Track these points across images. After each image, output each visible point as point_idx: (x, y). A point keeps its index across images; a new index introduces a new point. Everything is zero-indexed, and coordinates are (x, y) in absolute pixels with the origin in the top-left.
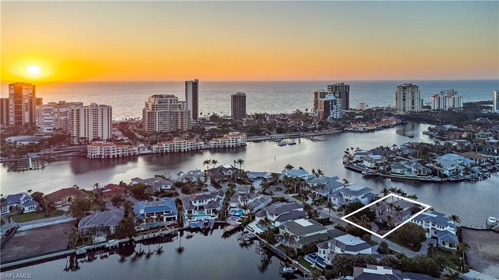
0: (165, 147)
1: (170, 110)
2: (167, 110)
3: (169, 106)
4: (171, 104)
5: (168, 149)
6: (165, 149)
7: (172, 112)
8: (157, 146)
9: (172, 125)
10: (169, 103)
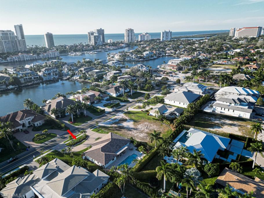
0: (15, 58)
1: (11, 39)
2: (9, 39)
3: (9, 37)
4: (11, 36)
5: (17, 59)
6: (15, 60)
7: (13, 41)
8: (10, 58)
9: (14, 49)
10: (9, 35)
